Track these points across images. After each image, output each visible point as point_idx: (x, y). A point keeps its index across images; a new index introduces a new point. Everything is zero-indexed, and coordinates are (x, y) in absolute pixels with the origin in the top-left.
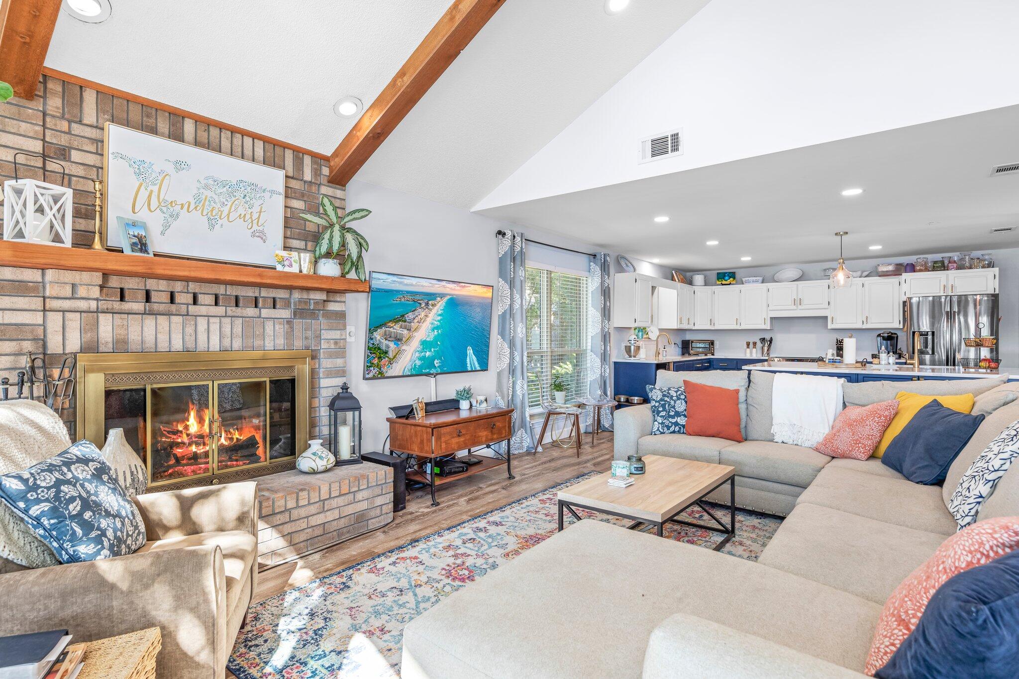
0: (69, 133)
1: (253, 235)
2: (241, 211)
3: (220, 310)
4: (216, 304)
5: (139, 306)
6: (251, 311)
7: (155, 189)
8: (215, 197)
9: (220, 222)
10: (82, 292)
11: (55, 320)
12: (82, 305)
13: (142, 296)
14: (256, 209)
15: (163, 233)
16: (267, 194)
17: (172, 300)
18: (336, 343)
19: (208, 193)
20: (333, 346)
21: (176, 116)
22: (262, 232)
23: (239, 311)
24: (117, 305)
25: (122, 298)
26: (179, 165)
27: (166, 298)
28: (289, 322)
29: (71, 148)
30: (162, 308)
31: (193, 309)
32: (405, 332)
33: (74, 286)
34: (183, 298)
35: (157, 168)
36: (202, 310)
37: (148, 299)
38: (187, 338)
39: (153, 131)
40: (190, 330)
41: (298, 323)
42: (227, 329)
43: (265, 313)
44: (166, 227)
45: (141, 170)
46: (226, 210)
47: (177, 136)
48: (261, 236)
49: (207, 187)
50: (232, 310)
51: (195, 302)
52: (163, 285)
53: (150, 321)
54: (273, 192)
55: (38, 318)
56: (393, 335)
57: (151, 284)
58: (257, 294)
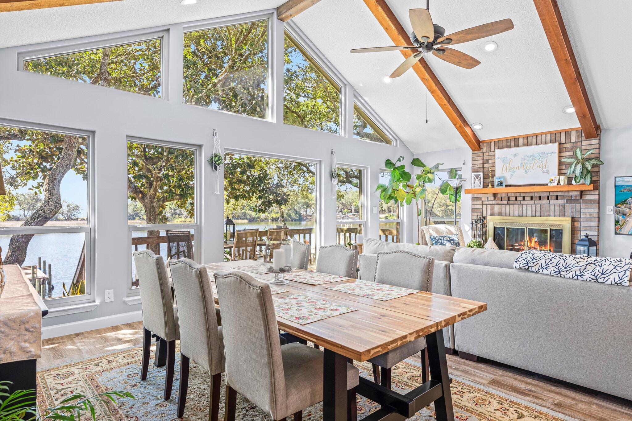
0: (489, 155)
1: (543, 172)
2: (538, 164)
3: (533, 202)
4: (532, 199)
5: (505, 202)
6: (545, 202)
7: (508, 165)
8: (528, 162)
9: (530, 170)
10: (489, 199)
11: (485, 206)
12: (491, 203)
13: (507, 199)
14: (544, 163)
15: (510, 178)
16: (550, 155)
17: (516, 200)
18: (590, 215)
19: (525, 161)
20: (588, 216)
21: (516, 139)
22: (548, 170)
23: (540, 202)
24: (500, 202)
25: (502, 200)
26: (515, 155)
27: (514, 199)
28: (563, 206)
29: (489, 160)
30: (512, 202)
31: (523, 202)
32: (628, 210)
33: (487, 197)
34: (520, 198)
35: (508, 158)
36: (525, 202)
37: (509, 200)
38: (519, 212)
39: (509, 146)
40: (520, 209)
41: (567, 206)
42: (534, 209)
43: (551, 202)
44: (512, 176)
45: (504, 160)
46: (532, 165)
47: (517, 145)
48: (547, 172)
49: (525, 159)
50: (537, 202)
51: (524, 199)
52: (513, 195)
53: (508, 207)
54: (552, 153)
55: (480, 207)
56: (621, 212)
57: (509, 195)
58: (548, 195)
